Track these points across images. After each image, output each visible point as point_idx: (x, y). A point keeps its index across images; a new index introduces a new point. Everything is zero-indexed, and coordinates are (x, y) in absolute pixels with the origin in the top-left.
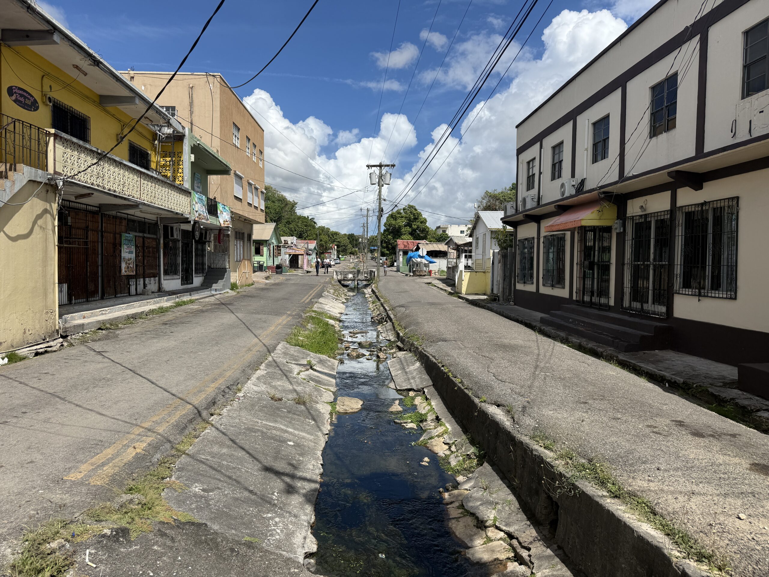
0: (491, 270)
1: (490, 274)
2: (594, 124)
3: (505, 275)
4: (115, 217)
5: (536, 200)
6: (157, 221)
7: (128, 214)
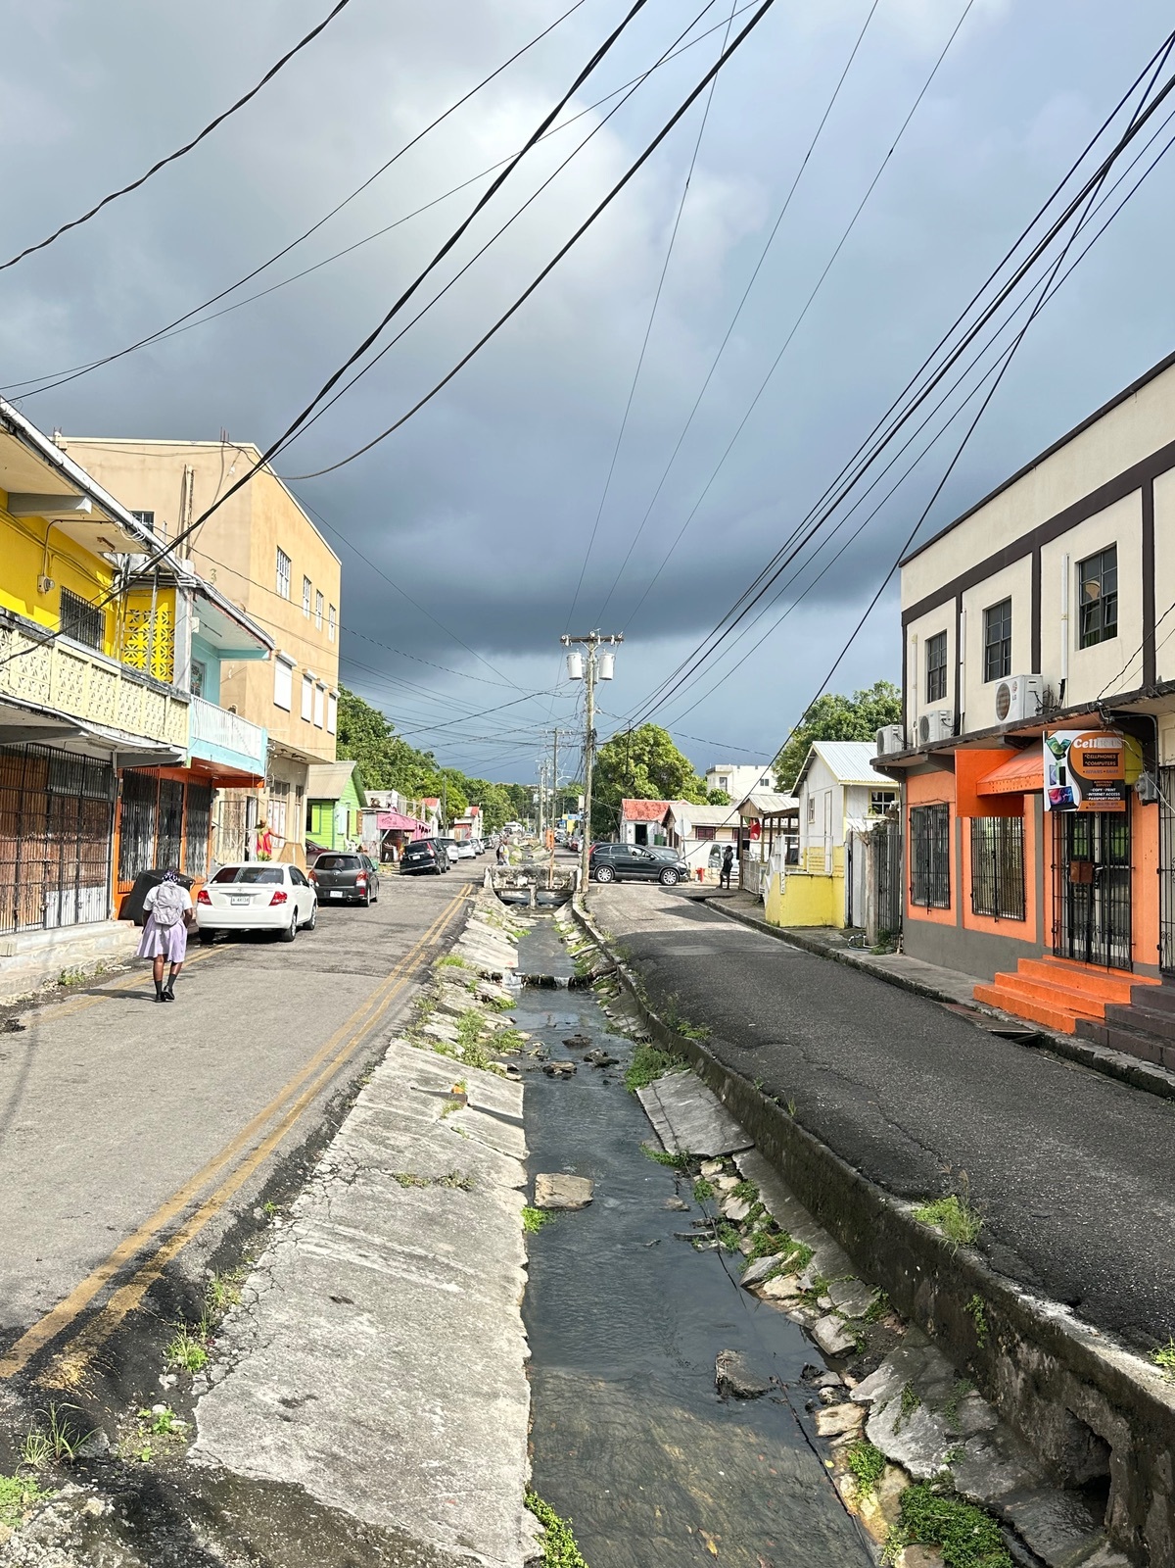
0: (845, 873)
1: (845, 882)
2: (1081, 564)
3: (880, 886)
4: (26, 755)
5: (951, 723)
6: (111, 762)
7: (51, 748)
